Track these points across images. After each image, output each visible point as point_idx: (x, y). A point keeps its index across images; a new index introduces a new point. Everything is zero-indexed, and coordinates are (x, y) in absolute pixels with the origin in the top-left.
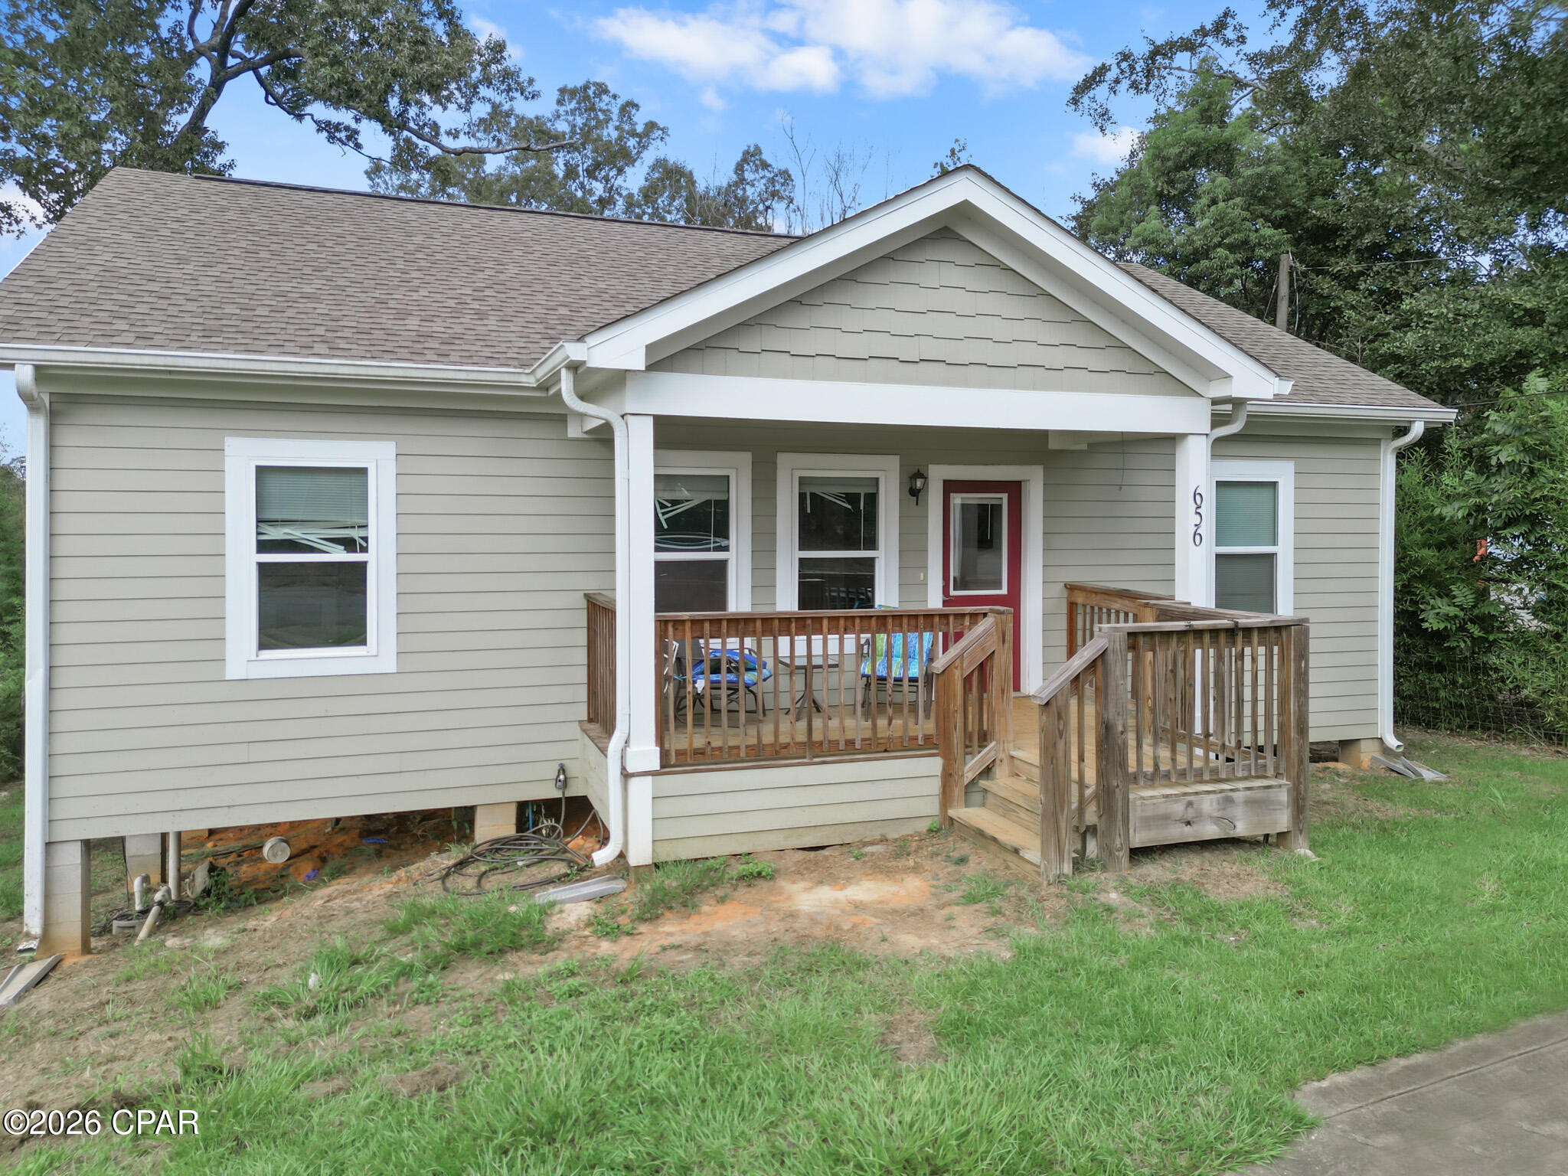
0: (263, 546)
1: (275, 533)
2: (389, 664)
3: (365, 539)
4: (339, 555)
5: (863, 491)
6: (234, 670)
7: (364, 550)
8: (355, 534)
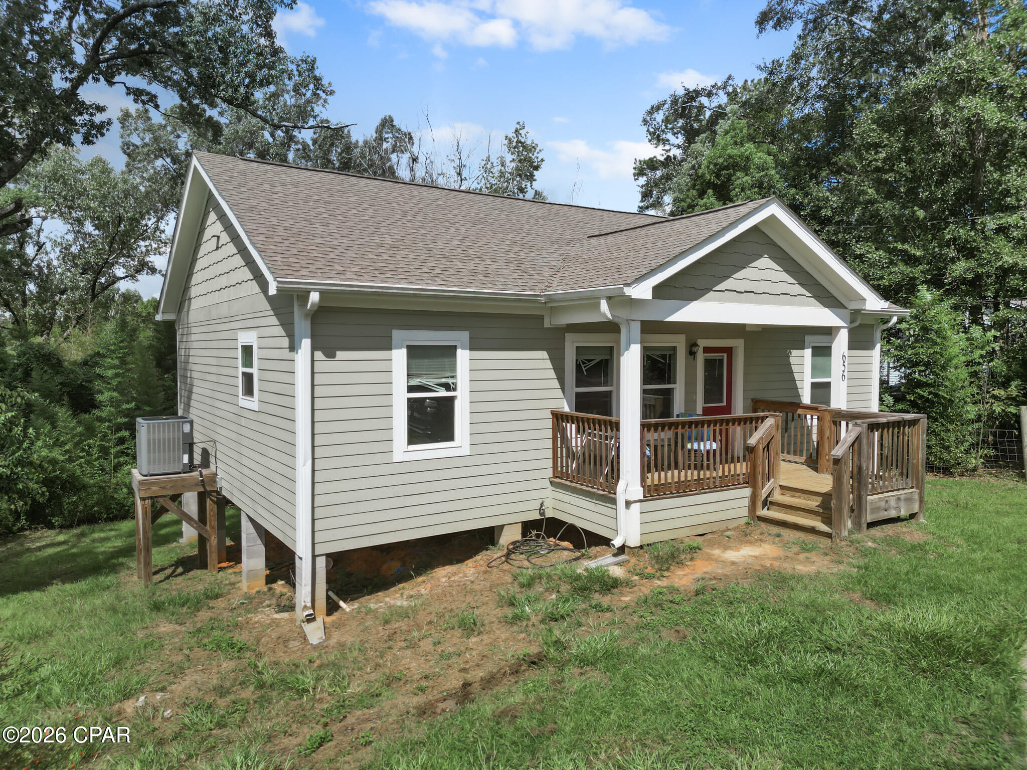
0: (411, 389)
1: (415, 382)
2: (466, 451)
3: (455, 384)
4: (443, 393)
5: (668, 353)
6: (398, 456)
7: (455, 390)
8: (450, 381)
